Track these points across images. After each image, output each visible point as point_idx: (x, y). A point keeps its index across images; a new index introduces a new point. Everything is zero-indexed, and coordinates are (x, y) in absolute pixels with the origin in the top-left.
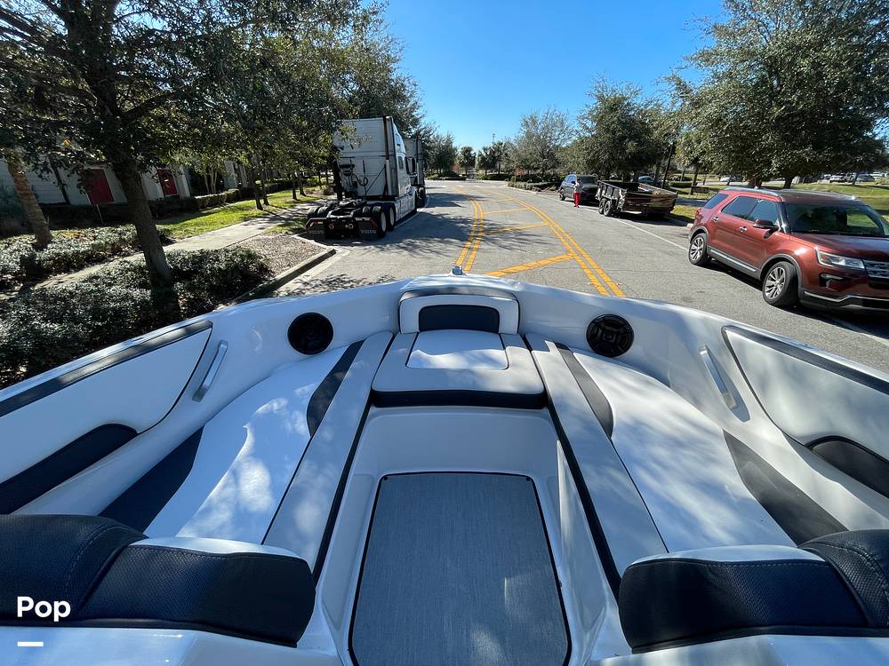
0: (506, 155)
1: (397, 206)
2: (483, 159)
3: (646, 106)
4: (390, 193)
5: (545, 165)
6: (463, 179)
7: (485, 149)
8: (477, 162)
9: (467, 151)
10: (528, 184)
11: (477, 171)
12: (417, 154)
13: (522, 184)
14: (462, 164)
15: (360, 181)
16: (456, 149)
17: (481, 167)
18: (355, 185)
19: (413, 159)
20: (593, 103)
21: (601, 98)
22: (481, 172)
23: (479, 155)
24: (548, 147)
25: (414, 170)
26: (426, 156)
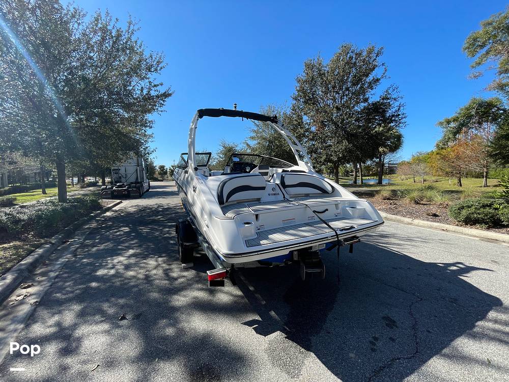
3: (241, 150)
4: (139, 181)
6: (161, 181)
15: (123, 176)
16: (156, 166)
18: (120, 178)
20: (222, 148)
21: (224, 147)
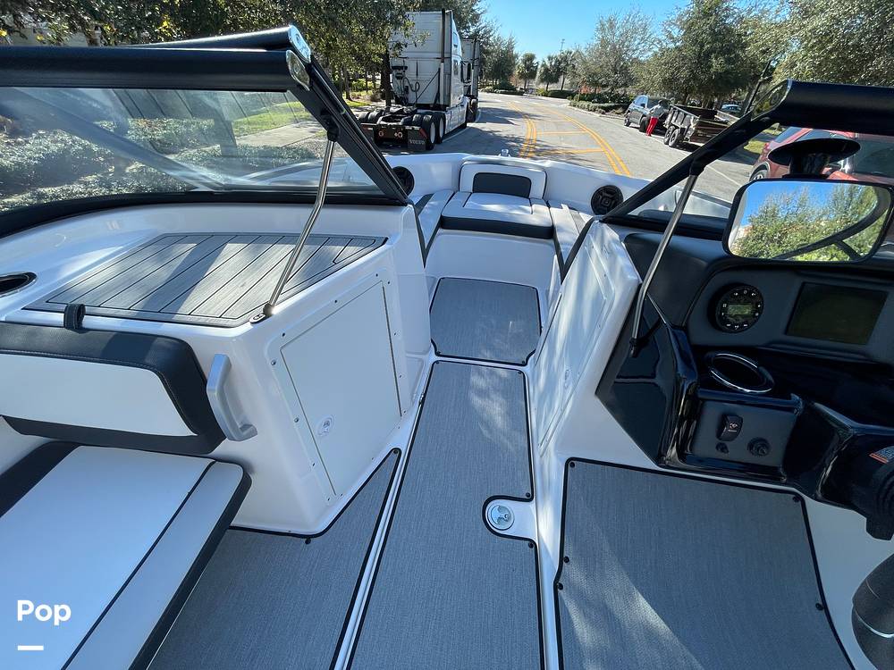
0: (574, 66)
1: (448, 116)
2: (547, 70)
4: (442, 102)
5: (615, 81)
6: (520, 94)
7: (550, 58)
8: (538, 74)
9: (530, 58)
10: (591, 104)
11: (538, 84)
12: (473, 60)
13: (585, 104)
14: (522, 76)
15: (411, 86)
16: (517, 56)
17: (542, 81)
18: (407, 90)
19: (469, 64)
22: (542, 86)
23: (543, 66)
24: (623, 60)
25: (469, 78)
26: (482, 61)
